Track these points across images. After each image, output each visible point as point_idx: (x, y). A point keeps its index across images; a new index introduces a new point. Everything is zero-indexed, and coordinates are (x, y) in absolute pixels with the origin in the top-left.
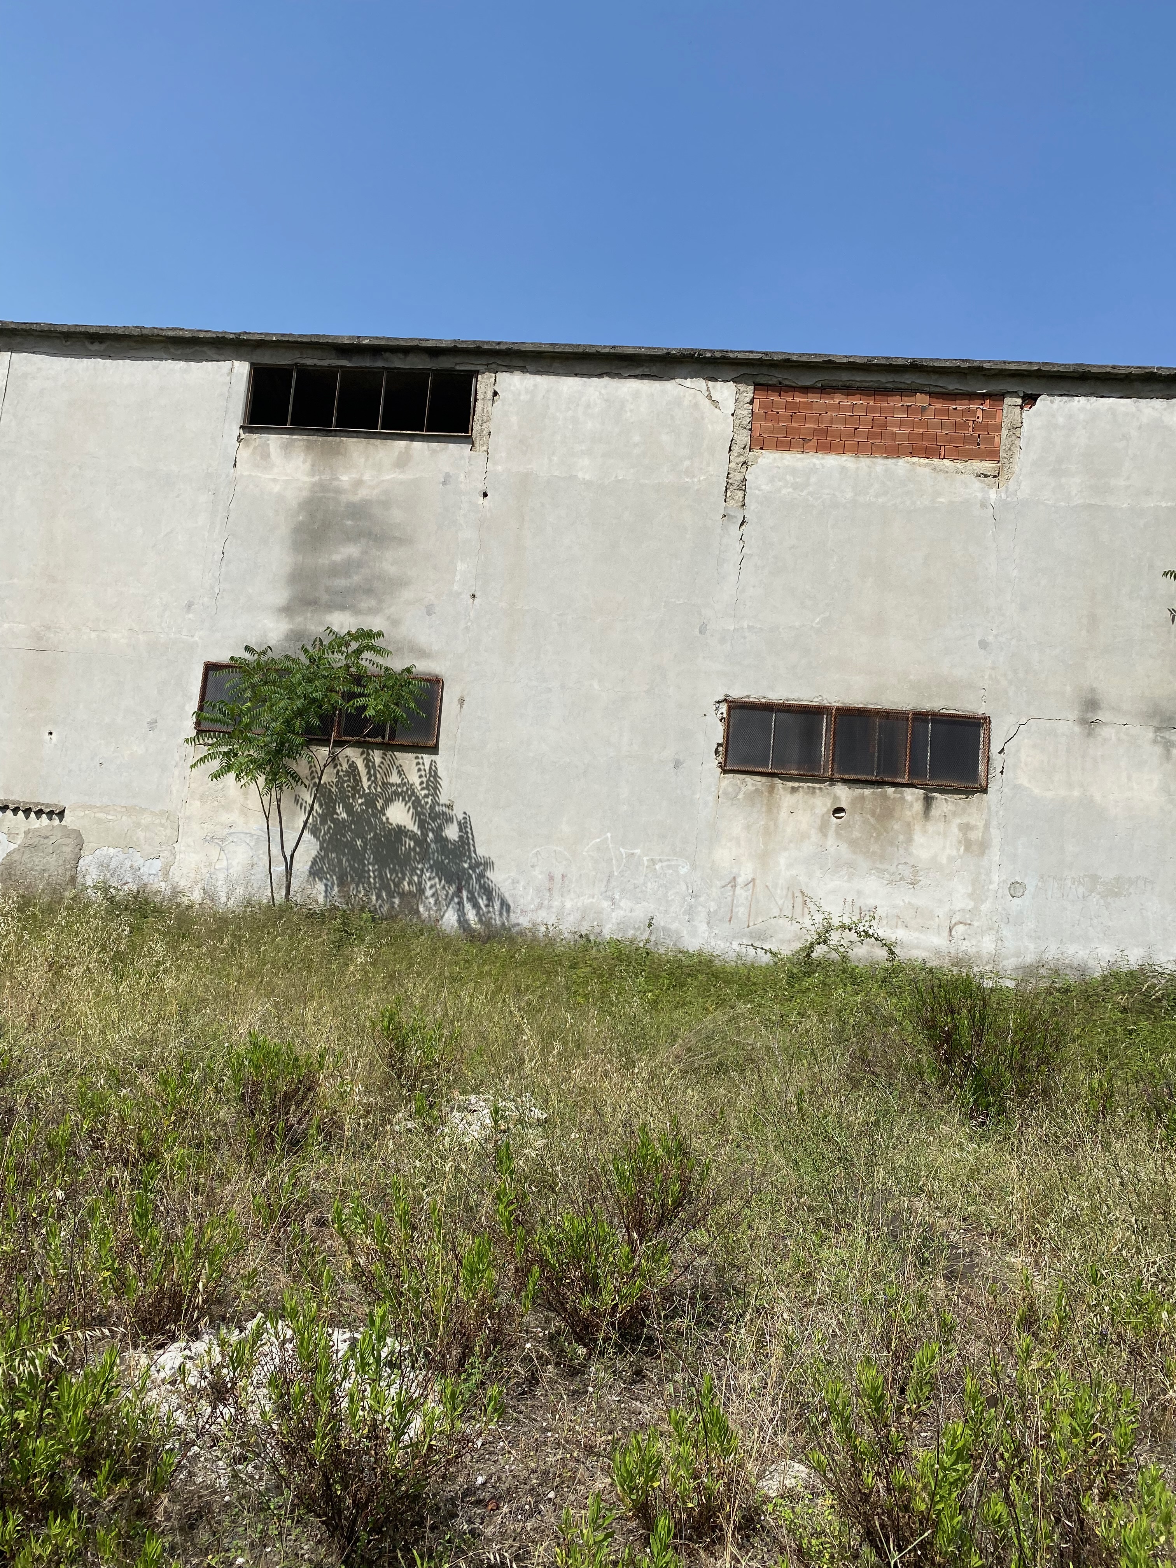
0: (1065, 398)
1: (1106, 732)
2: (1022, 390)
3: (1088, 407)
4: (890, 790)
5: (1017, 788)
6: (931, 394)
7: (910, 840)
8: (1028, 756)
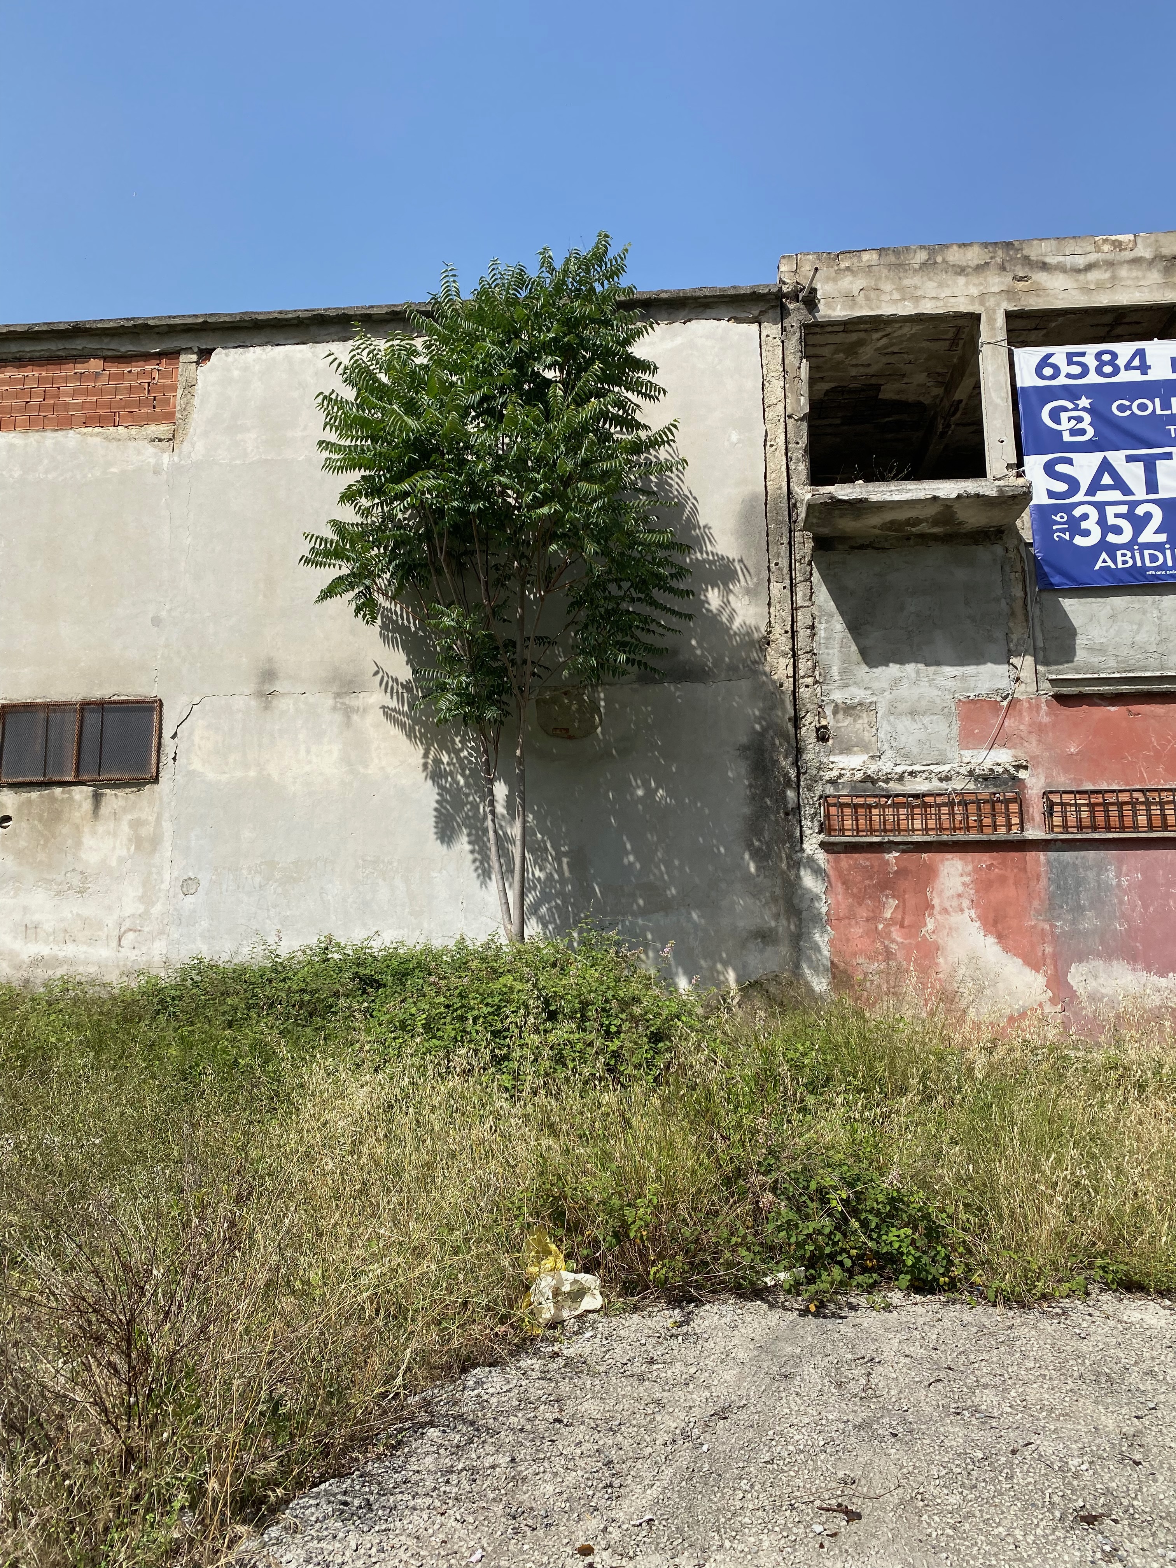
0: (240, 350)
1: (284, 704)
2: (195, 345)
3: (264, 357)
4: (58, 791)
5: (191, 774)
6: (105, 359)
7: (78, 844)
8: (202, 738)
